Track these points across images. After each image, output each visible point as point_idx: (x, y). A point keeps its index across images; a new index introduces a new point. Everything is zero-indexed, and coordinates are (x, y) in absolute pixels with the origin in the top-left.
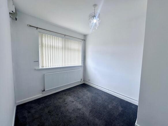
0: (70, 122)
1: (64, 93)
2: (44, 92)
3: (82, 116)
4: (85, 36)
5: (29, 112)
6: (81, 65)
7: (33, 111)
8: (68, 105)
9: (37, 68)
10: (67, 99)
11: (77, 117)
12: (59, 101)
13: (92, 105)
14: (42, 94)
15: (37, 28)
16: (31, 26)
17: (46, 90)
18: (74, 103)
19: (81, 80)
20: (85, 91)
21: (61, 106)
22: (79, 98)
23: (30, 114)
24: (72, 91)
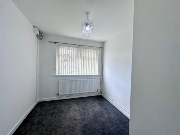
0: (60, 128)
1: (75, 101)
2: (58, 96)
3: (73, 127)
4: (103, 43)
5: (41, 109)
6: (97, 74)
7: (44, 109)
8: (69, 112)
9: (54, 75)
10: (72, 107)
11: (68, 126)
12: (65, 106)
13: (91, 120)
14: (57, 97)
15: (56, 43)
16: (50, 42)
17: (59, 94)
18: (76, 112)
19: (96, 91)
20: (96, 103)
21: (64, 111)
22: (84, 109)
23: (41, 110)
24: (83, 100)
